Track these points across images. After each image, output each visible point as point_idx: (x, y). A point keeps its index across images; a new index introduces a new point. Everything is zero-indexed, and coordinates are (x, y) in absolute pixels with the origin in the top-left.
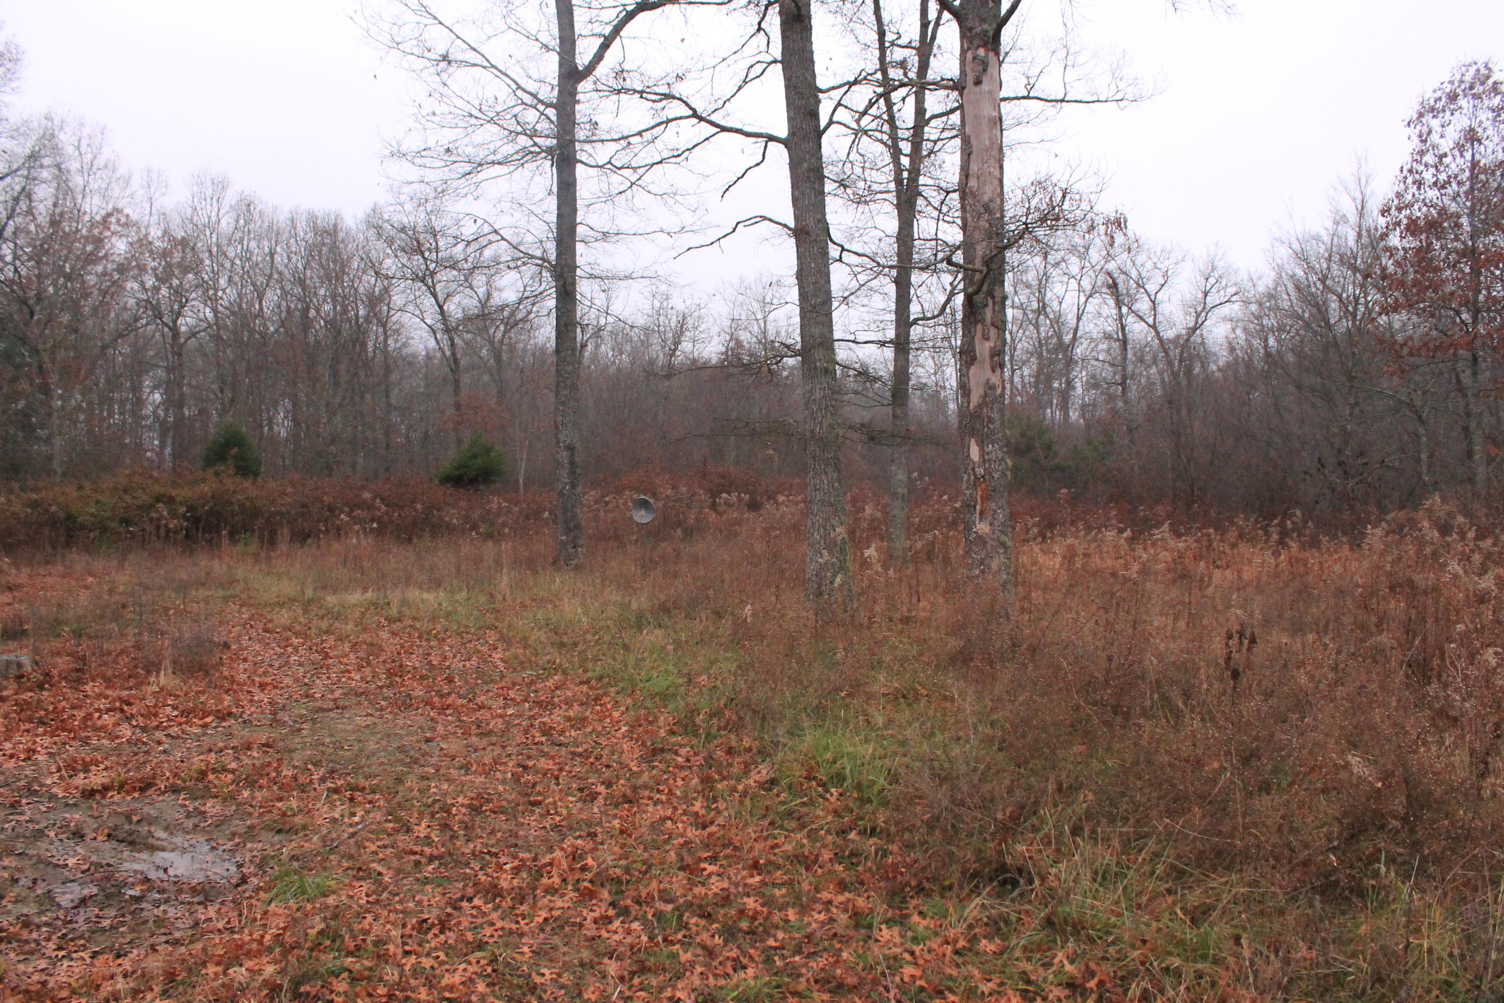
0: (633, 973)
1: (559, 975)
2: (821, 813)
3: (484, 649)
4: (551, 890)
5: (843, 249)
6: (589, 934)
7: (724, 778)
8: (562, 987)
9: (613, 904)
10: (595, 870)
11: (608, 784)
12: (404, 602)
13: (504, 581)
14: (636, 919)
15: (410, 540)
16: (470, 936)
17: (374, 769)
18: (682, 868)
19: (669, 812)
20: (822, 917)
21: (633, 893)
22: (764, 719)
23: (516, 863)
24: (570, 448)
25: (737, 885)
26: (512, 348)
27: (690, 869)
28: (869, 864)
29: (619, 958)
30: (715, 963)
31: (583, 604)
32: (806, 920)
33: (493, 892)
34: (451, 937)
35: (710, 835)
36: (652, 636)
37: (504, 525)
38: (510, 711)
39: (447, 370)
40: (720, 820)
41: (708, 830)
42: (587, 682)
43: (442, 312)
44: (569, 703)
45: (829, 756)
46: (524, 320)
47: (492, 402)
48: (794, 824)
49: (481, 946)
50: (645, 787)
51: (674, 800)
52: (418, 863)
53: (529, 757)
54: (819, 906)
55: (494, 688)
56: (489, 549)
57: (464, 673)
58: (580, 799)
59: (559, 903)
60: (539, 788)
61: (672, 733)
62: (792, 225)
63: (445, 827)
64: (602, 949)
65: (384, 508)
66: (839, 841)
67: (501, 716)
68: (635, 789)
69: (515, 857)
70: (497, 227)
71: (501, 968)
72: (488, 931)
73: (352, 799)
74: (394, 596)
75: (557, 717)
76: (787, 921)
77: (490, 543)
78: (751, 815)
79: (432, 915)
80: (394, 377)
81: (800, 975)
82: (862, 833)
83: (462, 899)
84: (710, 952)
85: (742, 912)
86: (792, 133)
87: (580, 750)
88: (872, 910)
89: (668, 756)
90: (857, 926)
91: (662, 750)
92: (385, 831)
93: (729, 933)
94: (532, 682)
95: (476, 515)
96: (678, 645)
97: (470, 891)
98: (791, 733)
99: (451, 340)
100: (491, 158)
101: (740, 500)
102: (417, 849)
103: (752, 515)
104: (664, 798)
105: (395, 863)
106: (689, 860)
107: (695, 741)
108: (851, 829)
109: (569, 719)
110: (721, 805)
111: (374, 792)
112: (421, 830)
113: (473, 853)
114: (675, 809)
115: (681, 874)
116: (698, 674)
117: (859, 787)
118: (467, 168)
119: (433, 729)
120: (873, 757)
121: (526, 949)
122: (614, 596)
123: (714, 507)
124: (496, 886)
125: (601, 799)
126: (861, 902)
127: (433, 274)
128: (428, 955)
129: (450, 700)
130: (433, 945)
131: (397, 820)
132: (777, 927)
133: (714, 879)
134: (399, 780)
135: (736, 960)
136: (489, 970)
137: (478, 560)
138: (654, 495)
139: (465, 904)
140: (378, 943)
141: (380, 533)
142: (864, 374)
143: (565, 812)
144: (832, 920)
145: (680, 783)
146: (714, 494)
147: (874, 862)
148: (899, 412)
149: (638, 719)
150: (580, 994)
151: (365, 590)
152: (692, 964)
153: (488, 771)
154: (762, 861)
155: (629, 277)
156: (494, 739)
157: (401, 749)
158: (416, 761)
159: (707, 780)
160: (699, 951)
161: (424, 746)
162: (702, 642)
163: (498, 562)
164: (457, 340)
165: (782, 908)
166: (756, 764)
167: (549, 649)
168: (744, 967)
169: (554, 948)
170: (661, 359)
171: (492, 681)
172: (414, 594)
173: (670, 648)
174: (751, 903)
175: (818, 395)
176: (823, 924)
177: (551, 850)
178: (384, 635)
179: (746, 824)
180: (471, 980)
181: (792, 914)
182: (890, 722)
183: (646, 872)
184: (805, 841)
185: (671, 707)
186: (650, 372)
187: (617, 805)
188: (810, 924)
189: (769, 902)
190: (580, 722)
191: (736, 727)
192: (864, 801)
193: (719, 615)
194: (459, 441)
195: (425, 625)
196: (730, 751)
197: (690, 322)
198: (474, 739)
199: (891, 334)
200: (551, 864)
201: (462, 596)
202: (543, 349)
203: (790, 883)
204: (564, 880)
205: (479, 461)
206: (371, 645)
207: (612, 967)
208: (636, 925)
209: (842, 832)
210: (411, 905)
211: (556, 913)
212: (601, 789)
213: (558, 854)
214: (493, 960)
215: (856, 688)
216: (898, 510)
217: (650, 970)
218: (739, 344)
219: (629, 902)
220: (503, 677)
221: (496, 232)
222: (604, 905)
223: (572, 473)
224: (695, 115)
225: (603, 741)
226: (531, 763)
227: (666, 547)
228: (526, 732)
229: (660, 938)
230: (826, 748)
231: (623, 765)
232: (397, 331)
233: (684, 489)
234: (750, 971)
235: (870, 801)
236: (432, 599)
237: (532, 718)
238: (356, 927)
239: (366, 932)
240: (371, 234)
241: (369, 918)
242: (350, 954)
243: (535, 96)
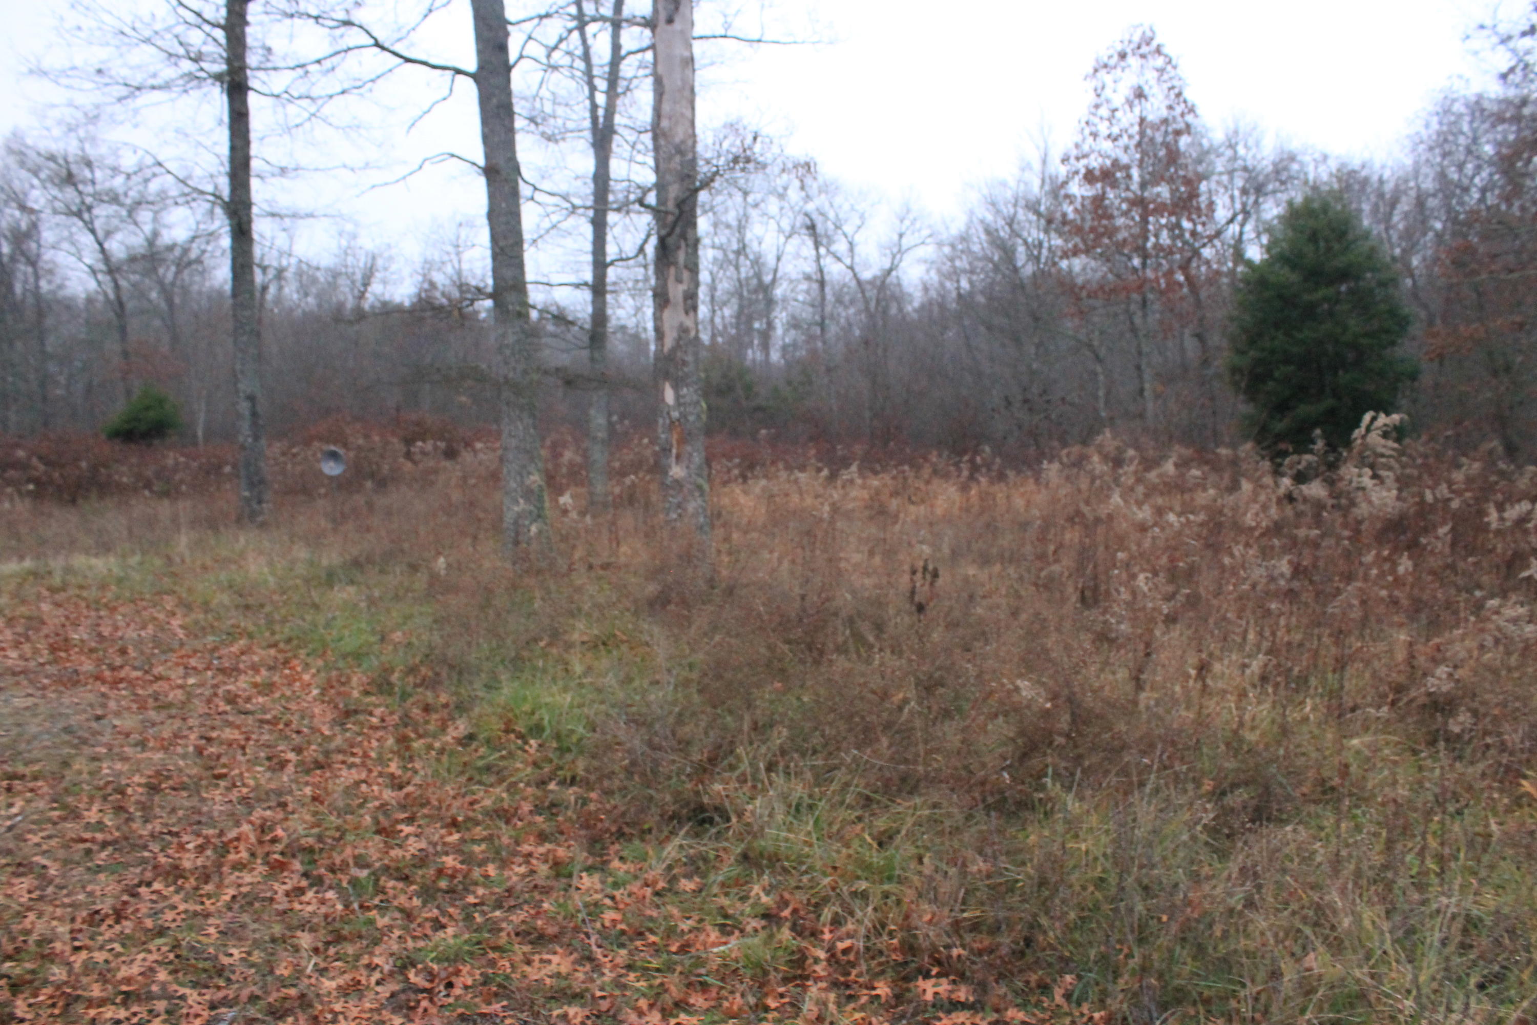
0: (328, 944)
1: (249, 954)
2: (519, 765)
3: (161, 616)
4: (239, 866)
5: (536, 189)
6: (280, 907)
7: (420, 736)
8: (253, 965)
9: (306, 875)
10: (285, 841)
11: (298, 750)
12: (68, 570)
13: (183, 541)
14: (330, 887)
15: (73, 501)
16: (149, 923)
17: (36, 754)
18: (378, 832)
19: (363, 776)
20: (522, 870)
21: (327, 862)
22: (460, 673)
23: (200, 841)
24: (251, 398)
25: (435, 845)
26: (185, 290)
27: (386, 832)
28: (569, 813)
29: (312, 930)
30: (412, 926)
31: (271, 564)
32: (507, 873)
33: (175, 873)
34: (128, 926)
35: (408, 795)
36: (343, 594)
37: (182, 482)
38: (191, 681)
39: (111, 315)
40: (417, 780)
41: (405, 790)
42: (275, 645)
43: (103, 250)
44: (255, 668)
45: (527, 707)
46: (199, 261)
47: (165, 349)
48: (492, 779)
49: (161, 932)
50: (339, 751)
51: (369, 762)
52: (88, 852)
53: (213, 728)
54: (521, 860)
55: (173, 657)
56: (164, 508)
57: (141, 641)
58: (269, 768)
59: (248, 878)
60: (224, 760)
61: (367, 693)
62: (482, 162)
63: (120, 809)
64: (295, 922)
65: (42, 467)
66: (539, 793)
67: (180, 687)
68: (327, 753)
69: (199, 835)
70: (161, 158)
71: (184, 953)
72: (170, 915)
73: (9, 789)
74: (57, 564)
75: (242, 684)
76: (487, 877)
77: (166, 502)
78: (449, 771)
79: (105, 906)
80: (49, 322)
81: (501, 930)
82: (562, 783)
83: (139, 885)
84: (408, 915)
85: (440, 872)
86: (481, 67)
87: (268, 717)
88: (572, 859)
89: (361, 717)
90: (558, 876)
91: (356, 712)
92: (50, 820)
93: (428, 893)
94: (215, 649)
95: (149, 473)
96: (372, 602)
97: (149, 875)
98: (488, 687)
99: (115, 282)
100: (154, 82)
101: (436, 448)
102: (87, 835)
103: (447, 464)
104: (357, 760)
105: (61, 854)
106: (385, 822)
107: (389, 700)
108: (551, 779)
109: (255, 685)
110: (418, 765)
111: (35, 778)
112: (92, 816)
113: (152, 835)
114: (370, 771)
115: (378, 838)
116: (393, 631)
117: (558, 737)
118: (124, 91)
119: (104, 706)
120: (571, 707)
121: (212, 930)
122: (302, 553)
123: (408, 455)
124: (176, 867)
125: (290, 768)
126: (561, 852)
127: (89, 209)
128: (101, 948)
129: (122, 674)
130: (107, 936)
131: (64, 807)
132: (476, 884)
133: (412, 840)
134: (66, 764)
135: (436, 920)
136: (171, 956)
137: (151, 523)
138: (345, 445)
139: (143, 890)
140: (44, 941)
141: (37, 496)
142: (561, 318)
143: (252, 783)
144: (533, 872)
145: (375, 744)
146: (409, 441)
147: (575, 811)
148: (597, 355)
149: (329, 680)
150: (271, 972)
151: (22, 558)
152: (390, 928)
153: (166, 746)
154: (460, 819)
155: (311, 215)
156: (173, 711)
157: (67, 730)
158: (84, 741)
159: (403, 740)
160: (397, 915)
161: (94, 725)
162: (397, 598)
163: (175, 519)
164: (123, 283)
165: (482, 863)
166: (453, 719)
167: (234, 613)
168: (443, 927)
169: (243, 926)
170: (350, 303)
171: (172, 650)
172: (79, 561)
173: (363, 605)
174: (450, 861)
175: (511, 339)
176: (524, 876)
177: (238, 824)
178: (45, 607)
179: (444, 782)
180: (151, 969)
181: (492, 870)
182: (589, 669)
183: (341, 838)
184: (504, 795)
185: (365, 665)
186: (338, 316)
187: (308, 772)
188: (509, 878)
189: (468, 859)
190: (267, 688)
191: (433, 683)
192: (563, 750)
193: (414, 568)
194: (128, 393)
195: (92, 594)
196: (427, 709)
197: (380, 262)
198: (152, 714)
199: (588, 276)
200: (238, 839)
201: (134, 560)
202: (220, 293)
203: (489, 839)
204: (253, 855)
205: (151, 414)
206: (30, 618)
207: (305, 940)
208: (330, 894)
209: (542, 783)
210: (81, 897)
211: (244, 890)
212: (291, 756)
213: (246, 827)
214: (176, 946)
215: (555, 635)
216: (598, 455)
217: (345, 939)
218: (432, 284)
219: (323, 871)
220: (182, 644)
221: (160, 164)
222: (296, 877)
223: (254, 424)
224: (377, 44)
225: (293, 706)
226: (214, 734)
227: (359, 500)
228: (209, 701)
229: (356, 906)
230: (525, 699)
231: (314, 730)
232: (51, 272)
233: (377, 438)
234: (450, 931)
235: (569, 750)
236: (101, 565)
237: (216, 686)
238: (15, 928)
239: (28, 932)
240: (12, 161)
241: (32, 916)
242: (9, 958)
243: (199, 15)
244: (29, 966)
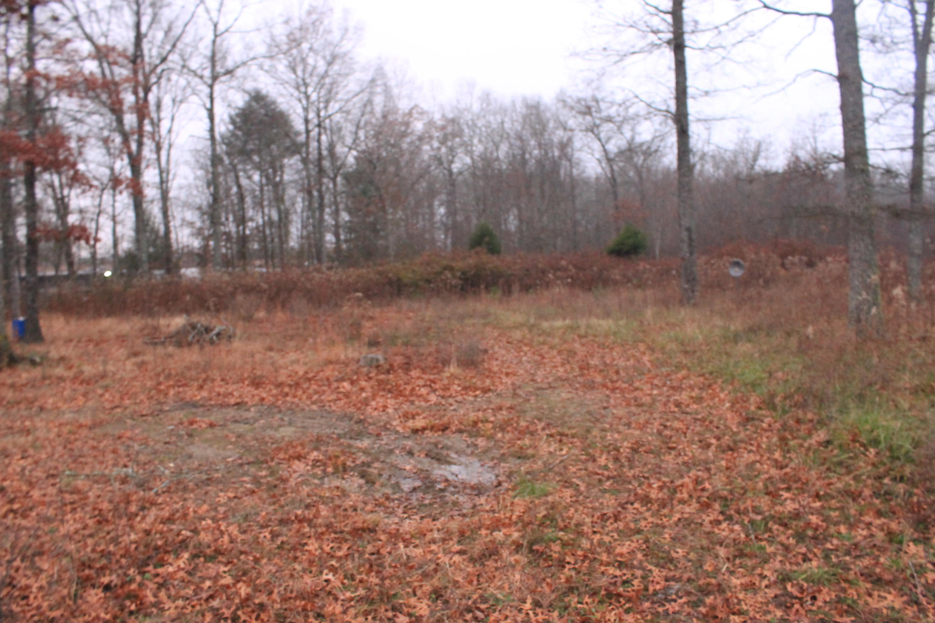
0: (735, 557)
1: (688, 553)
2: (862, 464)
3: (638, 354)
4: (682, 502)
5: (874, 86)
6: (707, 530)
7: (794, 438)
8: (690, 561)
9: (722, 513)
10: (711, 490)
11: (718, 438)
12: (588, 326)
13: (649, 313)
14: (737, 523)
15: (590, 290)
16: (632, 525)
17: (573, 424)
18: (768, 494)
19: (758, 458)
20: (865, 533)
21: (735, 507)
22: (821, 401)
23: (660, 484)
24: (689, 230)
25: (804, 507)
26: (649, 170)
27: (773, 495)
28: (899, 500)
29: (727, 546)
30: (790, 555)
31: (699, 327)
32: (853, 533)
33: (646, 500)
34: (621, 525)
35: (786, 474)
36: (744, 347)
37: (648, 279)
38: (655, 392)
39: (609, 186)
40: (792, 465)
41: (785, 471)
42: (703, 375)
43: (605, 151)
44: (692, 388)
45: (868, 427)
46: (656, 151)
47: (637, 204)
48: (843, 471)
49: (639, 531)
50: (742, 441)
51: (761, 451)
52: (600, 481)
53: (667, 420)
54: (862, 525)
55: (645, 378)
56: (639, 294)
57: (626, 368)
58: (700, 447)
59: (687, 510)
60: (674, 439)
61: (759, 408)
62: (836, 72)
63: (616, 459)
64: (715, 540)
65: (574, 270)
66: (877, 484)
67: (649, 395)
68: (735, 442)
69: (659, 480)
70: (637, 93)
71: (651, 545)
72: (643, 523)
73: (560, 441)
74: (583, 322)
75: (684, 397)
76: (839, 533)
77: (639, 291)
78: (814, 462)
79: (609, 512)
80: (577, 191)
81: (849, 569)
82: (894, 479)
83: (627, 503)
84: (787, 548)
85: (808, 524)
86: (835, 10)
87: (699, 417)
88: (902, 532)
89: (757, 423)
90: (891, 541)
91: (753, 419)
92: (580, 460)
93: (800, 537)
94: (668, 375)
95: (630, 273)
96: (762, 353)
97: (632, 498)
98: (841, 412)
99: (611, 167)
100: (632, 50)
101: (801, 260)
102: (600, 471)
103: (809, 271)
104: (754, 449)
105: (587, 479)
106: (771, 489)
107: (774, 414)
108: (885, 476)
109: (692, 398)
110: (793, 455)
111: (573, 436)
112: (602, 461)
113: (634, 476)
114: (762, 456)
115: (767, 498)
116: (777, 371)
117: (890, 449)
118: (617, 58)
119: (608, 402)
120: (901, 429)
121: (667, 536)
122: (719, 322)
123: (783, 265)
124: (647, 497)
125: (713, 448)
126: (894, 526)
127: (598, 126)
128: (607, 534)
129: (618, 385)
130: (610, 528)
131: (588, 454)
132: (832, 536)
133: (788, 502)
134: (588, 431)
135: (804, 555)
136: (644, 546)
137: (631, 302)
138: (743, 258)
139: (629, 506)
140: (578, 525)
141: (572, 286)
142: (889, 172)
143: (690, 454)
144: (872, 536)
145: (765, 439)
146: (783, 256)
147: (903, 500)
148: (915, 197)
149: (736, 398)
150: (701, 566)
151: (564, 319)
152: (775, 554)
153: (642, 427)
154: (822, 493)
155: (723, 119)
156: (645, 408)
157: (589, 413)
158: (598, 420)
159: (783, 439)
160: (779, 547)
161: (603, 412)
162: (777, 352)
163: (645, 301)
164: (615, 168)
165: (836, 524)
166: (816, 430)
167: (679, 355)
168: (810, 560)
169: (685, 537)
170: (745, 171)
171: (643, 374)
172: (594, 321)
173: (756, 355)
174: (814, 519)
175: (857, 187)
176: (865, 537)
177: (682, 477)
178: (577, 345)
179: (810, 469)
180: (633, 551)
181: (843, 529)
182: (912, 407)
183: (743, 494)
184: (852, 482)
185: (758, 391)
186: (738, 178)
187: (724, 452)
188: (855, 537)
189: (826, 519)
190: (699, 400)
191: (803, 406)
192: (894, 458)
193: (789, 334)
194: (618, 229)
195: (600, 340)
196: (798, 421)
197: (764, 146)
198: (633, 409)
199: (910, 142)
200: (682, 486)
201: (622, 323)
202: (668, 169)
203: (842, 509)
204: (691, 496)
205: (631, 241)
206: (569, 351)
207: (722, 552)
208: (737, 527)
209: (879, 478)
210: (597, 504)
211: (686, 516)
212: (713, 441)
213: (686, 480)
214: (647, 541)
215: (886, 383)
216: (915, 265)
217: (746, 555)
218: (797, 158)
219: (732, 512)
220: (649, 371)
221: (637, 97)
222: (716, 513)
223: (690, 246)
224: (766, 6)
225: (714, 412)
226: (668, 424)
227: (752, 291)
228: (665, 404)
229: (753, 537)
230: (866, 422)
231: (727, 427)
232: (578, 164)
233: (762, 254)
234: (814, 563)
235: (898, 458)
236: (605, 324)
237: (669, 396)
238: (565, 515)
239: (571, 518)
240: (560, 105)
241: (572, 510)
242: (561, 530)
243: (656, 8)
244: (571, 536)
